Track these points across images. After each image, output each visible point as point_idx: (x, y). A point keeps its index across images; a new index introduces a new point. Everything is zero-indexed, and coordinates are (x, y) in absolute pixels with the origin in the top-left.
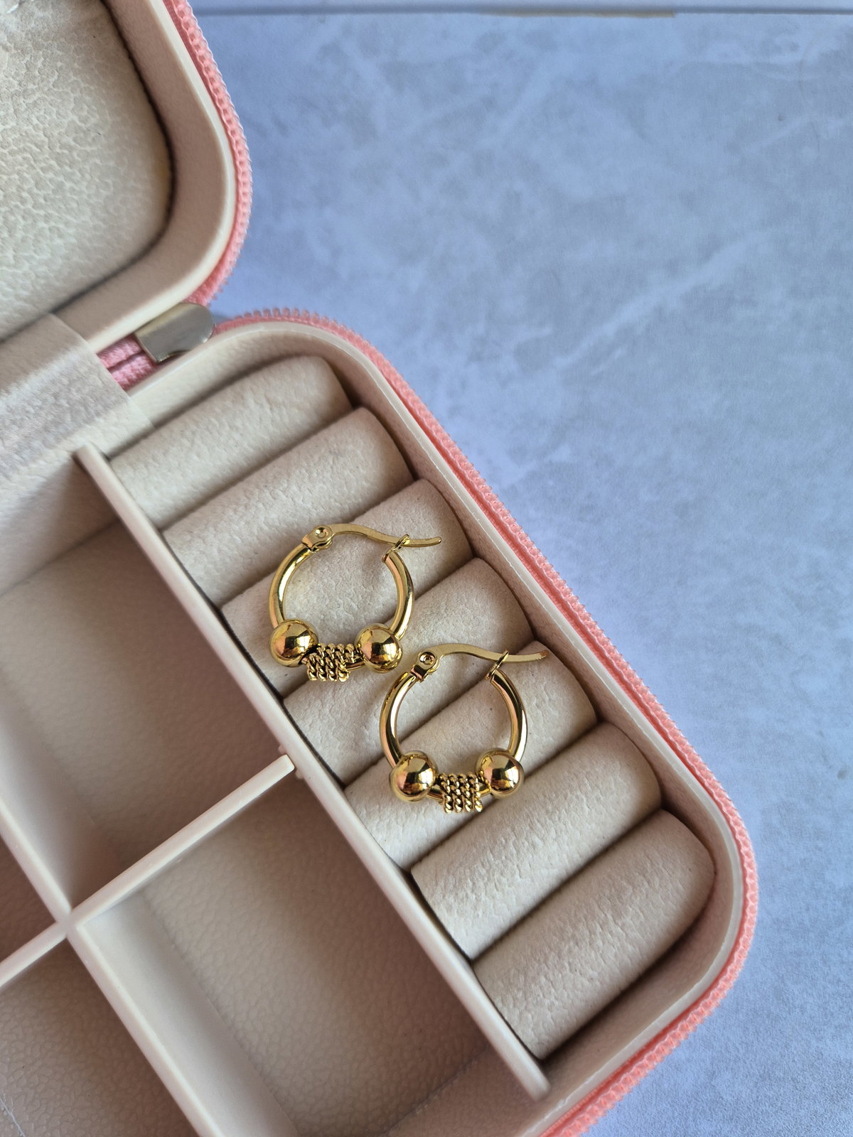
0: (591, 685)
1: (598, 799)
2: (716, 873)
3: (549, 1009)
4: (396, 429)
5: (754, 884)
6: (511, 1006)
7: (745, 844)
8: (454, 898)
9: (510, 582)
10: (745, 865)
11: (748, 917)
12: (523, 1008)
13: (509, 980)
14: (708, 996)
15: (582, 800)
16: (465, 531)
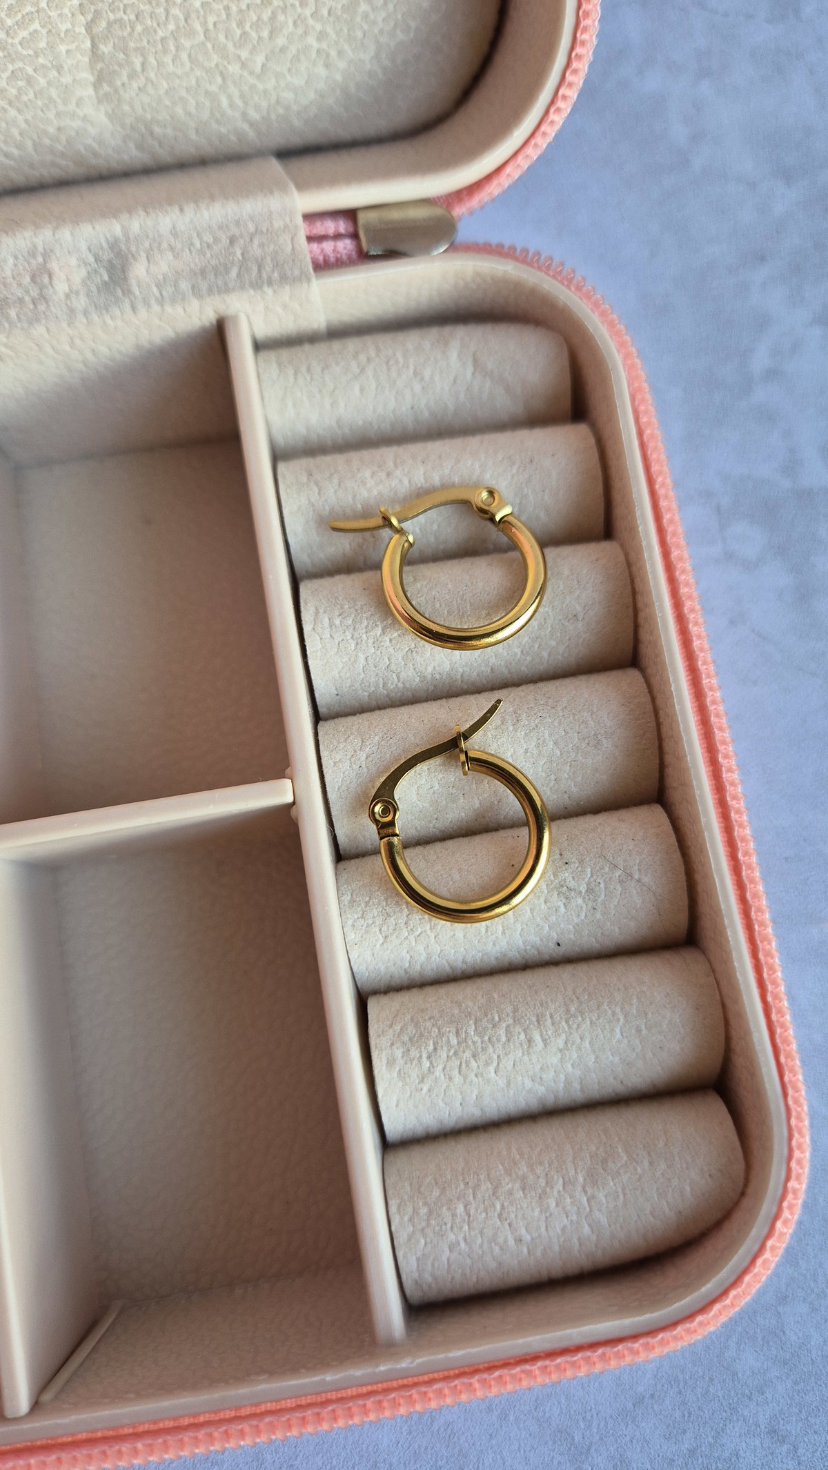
0: (700, 888)
1: (639, 1030)
2: (743, 1194)
3: (450, 1248)
4: (613, 463)
5: (786, 1234)
6: (406, 1219)
7: (798, 1178)
8: (403, 1053)
9: (661, 713)
10: (785, 1204)
11: (756, 1270)
12: (420, 1227)
13: (420, 1187)
14: (655, 1337)
15: (618, 1020)
16: (636, 627)
